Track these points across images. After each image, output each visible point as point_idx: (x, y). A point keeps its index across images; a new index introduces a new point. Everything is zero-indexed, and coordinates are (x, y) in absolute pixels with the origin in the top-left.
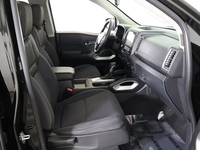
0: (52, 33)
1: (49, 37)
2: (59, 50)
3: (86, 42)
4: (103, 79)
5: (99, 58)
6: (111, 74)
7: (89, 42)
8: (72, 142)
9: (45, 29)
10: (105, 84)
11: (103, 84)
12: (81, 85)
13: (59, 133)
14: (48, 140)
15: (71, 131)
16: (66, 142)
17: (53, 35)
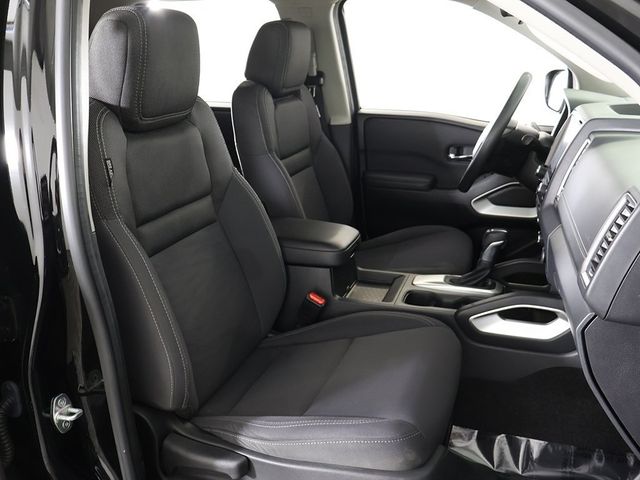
0: (345, 113)
1: (332, 123)
2: (363, 168)
3: (451, 149)
4: (453, 282)
5: (488, 209)
6: (484, 269)
7: (465, 150)
8: (230, 469)
9: (319, 100)
10: (451, 301)
11: (445, 300)
12: (374, 289)
13: (208, 430)
14: (167, 442)
15: (237, 434)
16: (212, 466)
17: (348, 120)
